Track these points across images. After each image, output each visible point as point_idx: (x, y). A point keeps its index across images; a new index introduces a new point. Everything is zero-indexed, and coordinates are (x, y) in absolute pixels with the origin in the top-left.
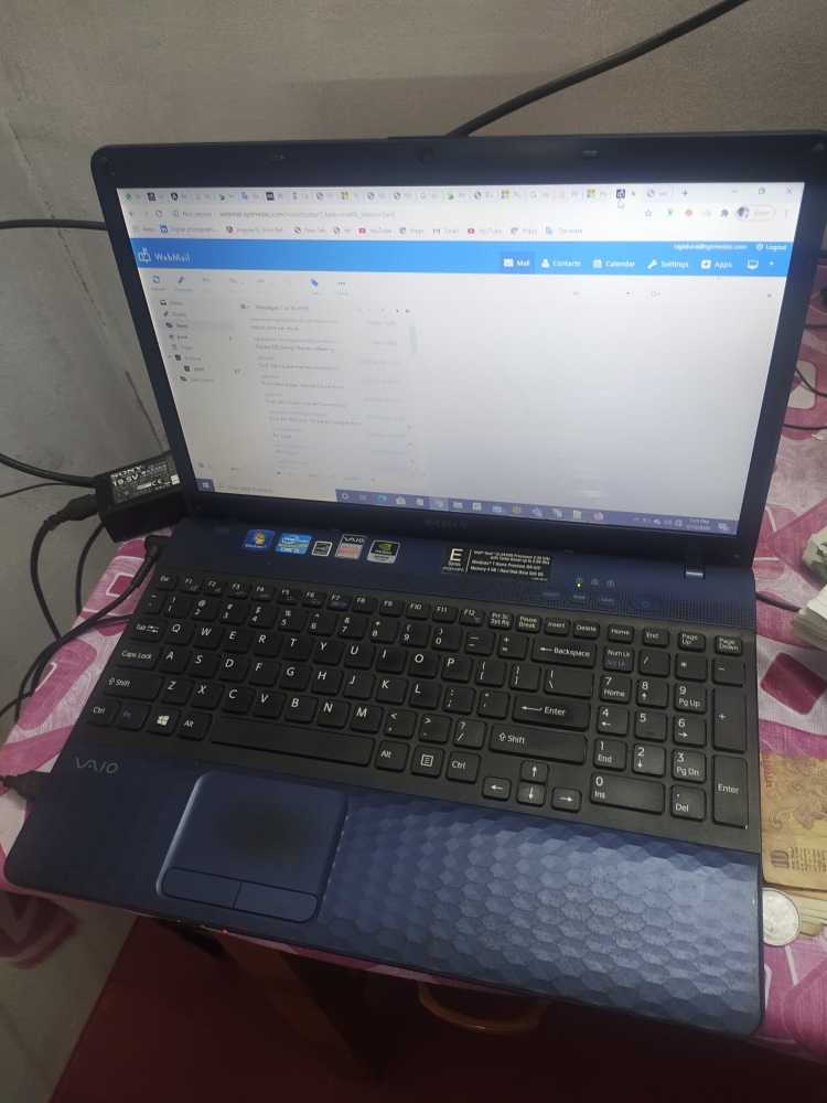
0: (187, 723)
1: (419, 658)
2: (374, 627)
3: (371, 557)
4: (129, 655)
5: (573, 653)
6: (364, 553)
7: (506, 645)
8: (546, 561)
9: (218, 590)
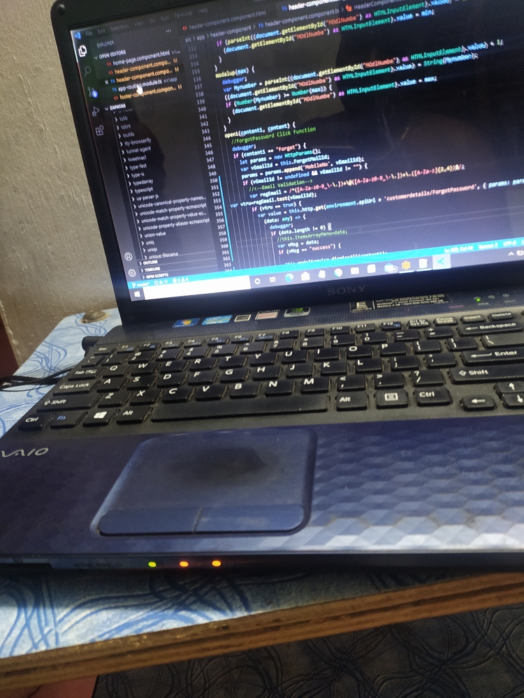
0: (127, 413)
1: (354, 349)
2: (302, 342)
3: (286, 315)
4: (67, 387)
5: (501, 326)
6: (281, 315)
7: (433, 331)
8: (443, 296)
9: (153, 346)
